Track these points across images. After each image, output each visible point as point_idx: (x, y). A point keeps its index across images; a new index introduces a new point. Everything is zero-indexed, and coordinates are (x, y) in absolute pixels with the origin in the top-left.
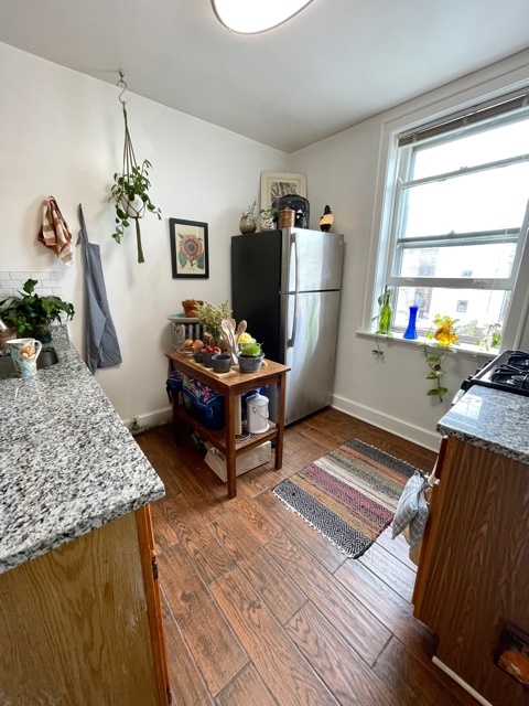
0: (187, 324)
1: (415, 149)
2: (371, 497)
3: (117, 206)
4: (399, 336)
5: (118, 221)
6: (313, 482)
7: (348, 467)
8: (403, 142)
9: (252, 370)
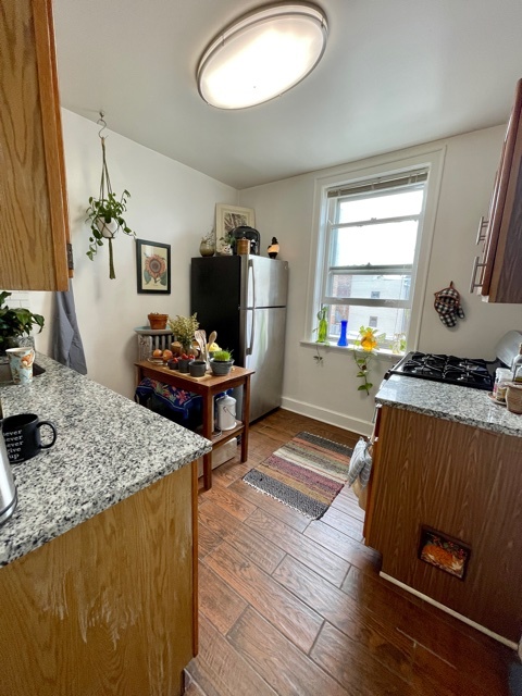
0: (154, 336)
1: (339, 200)
2: (323, 474)
3: (93, 227)
4: (334, 344)
5: (91, 240)
6: (276, 468)
7: (302, 454)
8: (331, 194)
9: (225, 374)
